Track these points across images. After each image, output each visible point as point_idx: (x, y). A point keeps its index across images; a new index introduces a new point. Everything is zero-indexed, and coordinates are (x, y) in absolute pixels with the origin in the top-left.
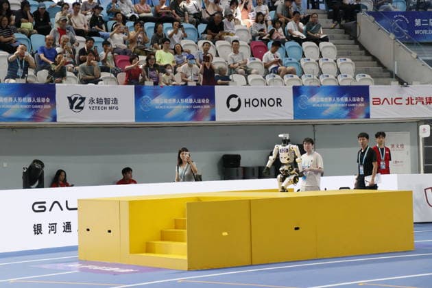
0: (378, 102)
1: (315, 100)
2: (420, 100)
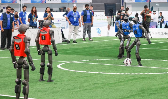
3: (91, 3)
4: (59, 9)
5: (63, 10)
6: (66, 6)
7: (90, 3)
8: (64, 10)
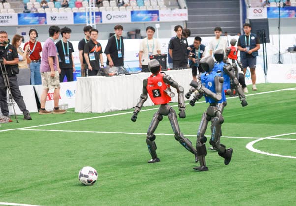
0: (162, 15)
1: (139, 15)
2: (178, 14)
3: (186, 21)
4: (128, 33)
5: (134, 36)
6: (139, 29)
7: (183, 21)
8: (137, 35)
